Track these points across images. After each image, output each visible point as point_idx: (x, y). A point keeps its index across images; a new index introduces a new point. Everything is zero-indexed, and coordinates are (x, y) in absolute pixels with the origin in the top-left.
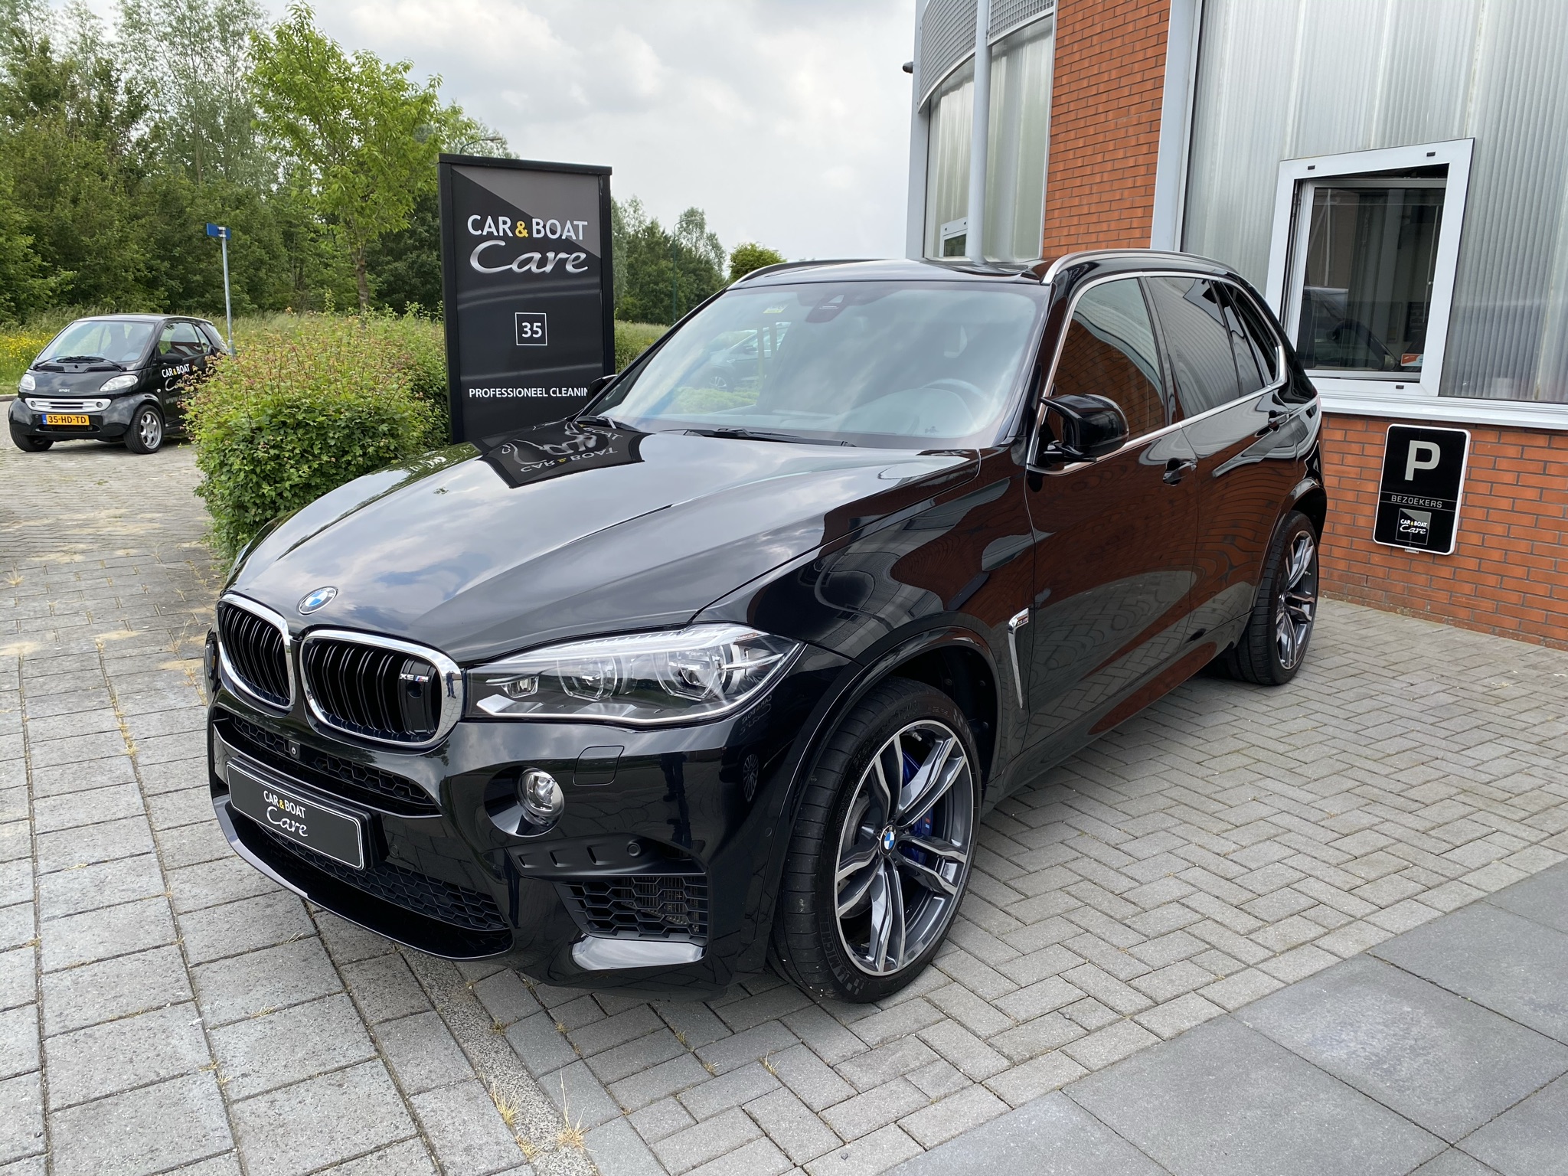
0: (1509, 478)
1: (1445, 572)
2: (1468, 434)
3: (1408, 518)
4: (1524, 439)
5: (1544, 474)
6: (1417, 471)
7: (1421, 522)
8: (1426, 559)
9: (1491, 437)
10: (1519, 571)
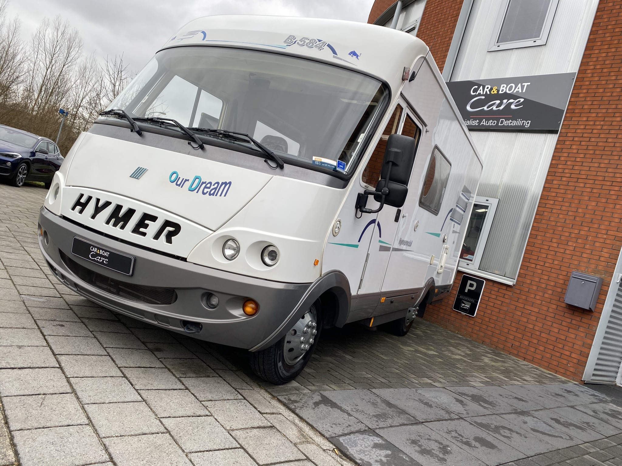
0: (494, 297)
1: (472, 322)
2: (485, 282)
3: (464, 303)
4: (500, 286)
5: (504, 297)
6: (469, 290)
7: (467, 306)
8: (467, 317)
9: (491, 284)
10: (493, 325)
